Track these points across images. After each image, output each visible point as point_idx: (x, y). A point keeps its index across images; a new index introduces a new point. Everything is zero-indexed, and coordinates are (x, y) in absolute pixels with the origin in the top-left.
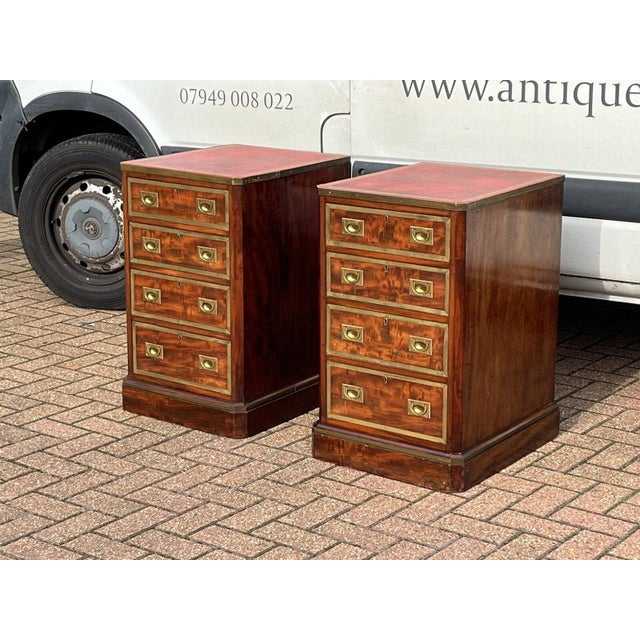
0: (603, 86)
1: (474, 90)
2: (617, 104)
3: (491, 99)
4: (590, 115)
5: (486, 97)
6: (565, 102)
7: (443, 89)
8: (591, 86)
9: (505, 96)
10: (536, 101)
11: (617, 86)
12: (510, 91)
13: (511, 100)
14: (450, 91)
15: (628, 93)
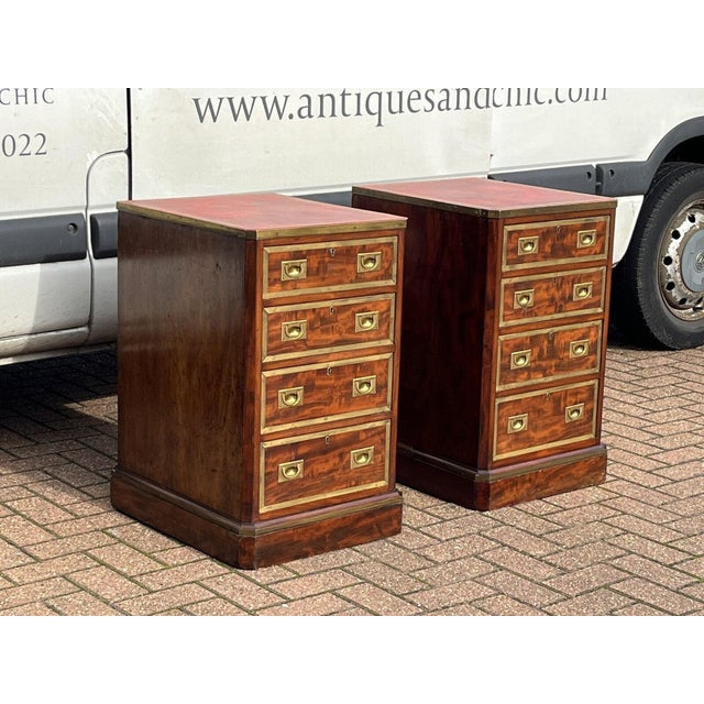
0: (390, 94)
1: (274, 108)
2: (401, 111)
3: (291, 117)
4: (379, 125)
5: (286, 115)
6: (358, 114)
7: (242, 110)
8: (380, 95)
9: (304, 112)
10: (333, 115)
11: (401, 93)
12: (309, 107)
13: (310, 116)
14: (249, 111)
15: (409, 99)
